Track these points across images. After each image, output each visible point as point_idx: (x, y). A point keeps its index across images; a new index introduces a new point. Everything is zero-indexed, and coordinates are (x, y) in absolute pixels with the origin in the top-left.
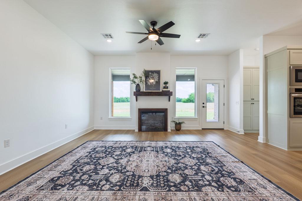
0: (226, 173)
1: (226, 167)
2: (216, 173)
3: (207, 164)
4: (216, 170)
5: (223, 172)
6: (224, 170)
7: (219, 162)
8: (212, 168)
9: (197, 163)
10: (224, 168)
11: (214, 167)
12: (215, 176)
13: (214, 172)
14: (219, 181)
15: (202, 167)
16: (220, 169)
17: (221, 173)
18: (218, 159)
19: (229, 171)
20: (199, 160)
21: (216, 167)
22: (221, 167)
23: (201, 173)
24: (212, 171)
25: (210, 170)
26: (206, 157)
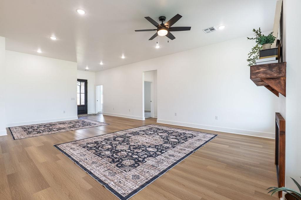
0: (93, 148)
1: (92, 152)
2: (99, 147)
3: (108, 150)
4: (100, 148)
5: (95, 148)
6: (95, 150)
7: (99, 155)
8: (103, 149)
9: (116, 148)
10: (94, 151)
11: (102, 149)
12: (100, 145)
13: (101, 147)
14: (97, 144)
15: (110, 147)
16: (97, 150)
17: (97, 147)
18: (101, 157)
19: (91, 150)
20: (116, 150)
21: (101, 150)
22: (96, 151)
23: (109, 144)
24: (102, 147)
25: (104, 147)
26: (113, 156)
